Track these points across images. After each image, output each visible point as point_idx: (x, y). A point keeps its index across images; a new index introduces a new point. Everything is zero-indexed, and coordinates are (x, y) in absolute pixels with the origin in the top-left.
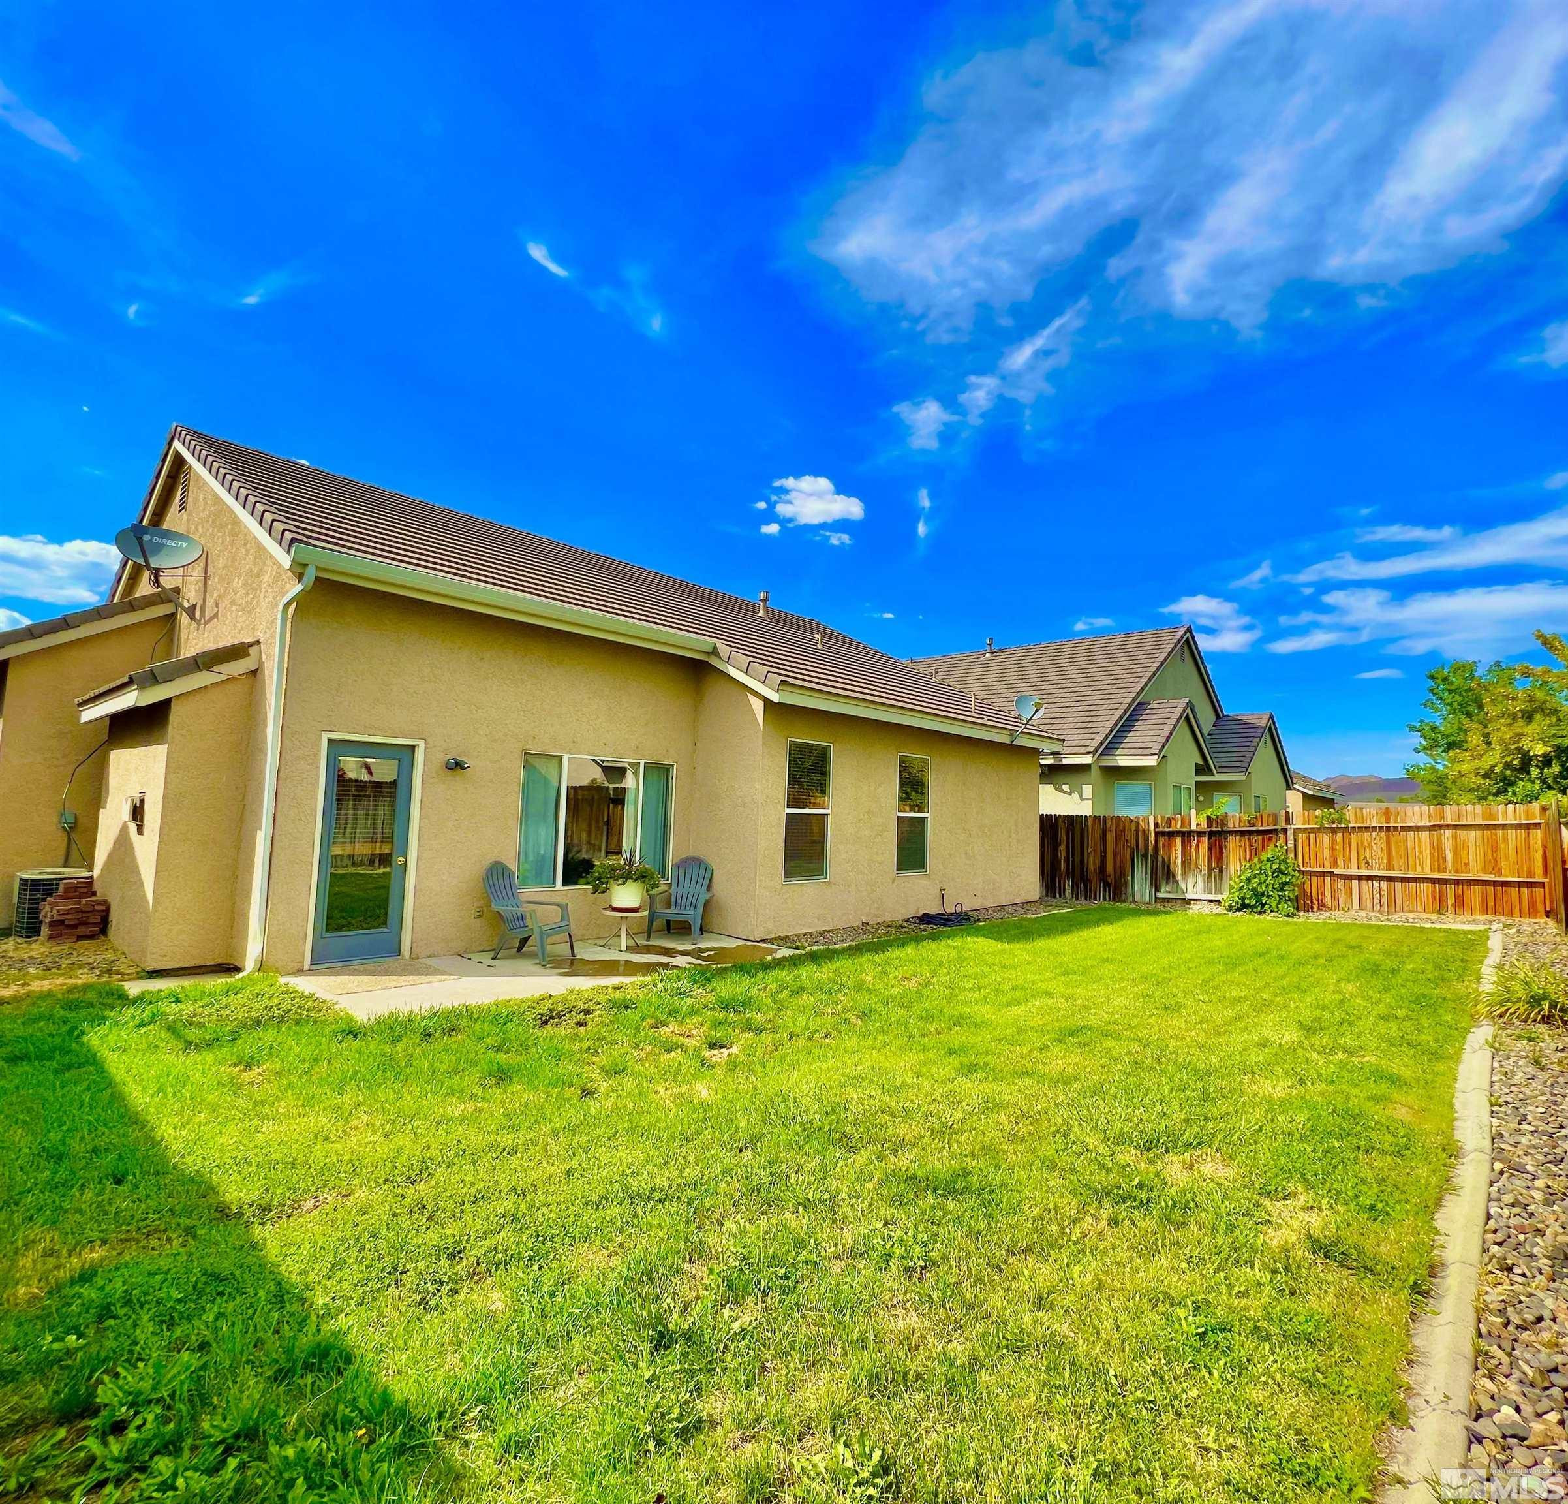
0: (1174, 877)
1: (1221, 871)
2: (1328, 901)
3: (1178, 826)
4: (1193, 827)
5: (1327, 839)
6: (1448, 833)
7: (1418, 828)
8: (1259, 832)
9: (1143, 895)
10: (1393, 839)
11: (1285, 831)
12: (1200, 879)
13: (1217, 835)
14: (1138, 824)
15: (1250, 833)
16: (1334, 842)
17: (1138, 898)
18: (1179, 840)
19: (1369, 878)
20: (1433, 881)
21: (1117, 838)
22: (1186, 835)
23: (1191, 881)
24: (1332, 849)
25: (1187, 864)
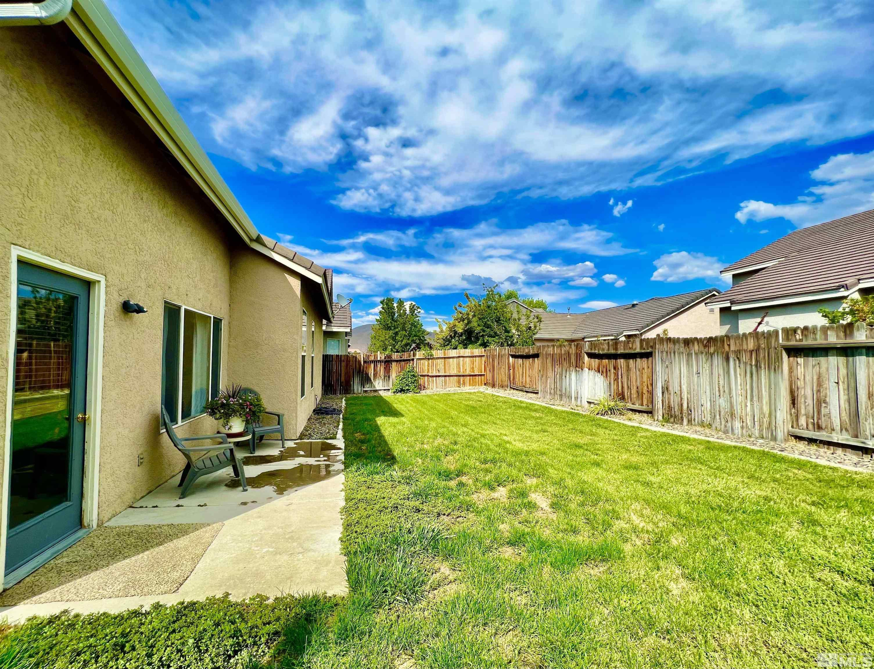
0: (370, 380)
1: (389, 377)
2: (426, 386)
3: (372, 358)
4: (379, 359)
5: (426, 362)
6: (461, 359)
7: (453, 357)
8: (404, 360)
9: (358, 390)
10: (446, 363)
11: (413, 360)
12: (381, 381)
13: (388, 362)
14: (356, 357)
15: (400, 361)
16: (429, 364)
17: (356, 391)
18: (372, 365)
19: (439, 376)
20: (457, 376)
21: (347, 365)
22: (375, 362)
23: (377, 382)
24: (428, 366)
25: (375, 375)
